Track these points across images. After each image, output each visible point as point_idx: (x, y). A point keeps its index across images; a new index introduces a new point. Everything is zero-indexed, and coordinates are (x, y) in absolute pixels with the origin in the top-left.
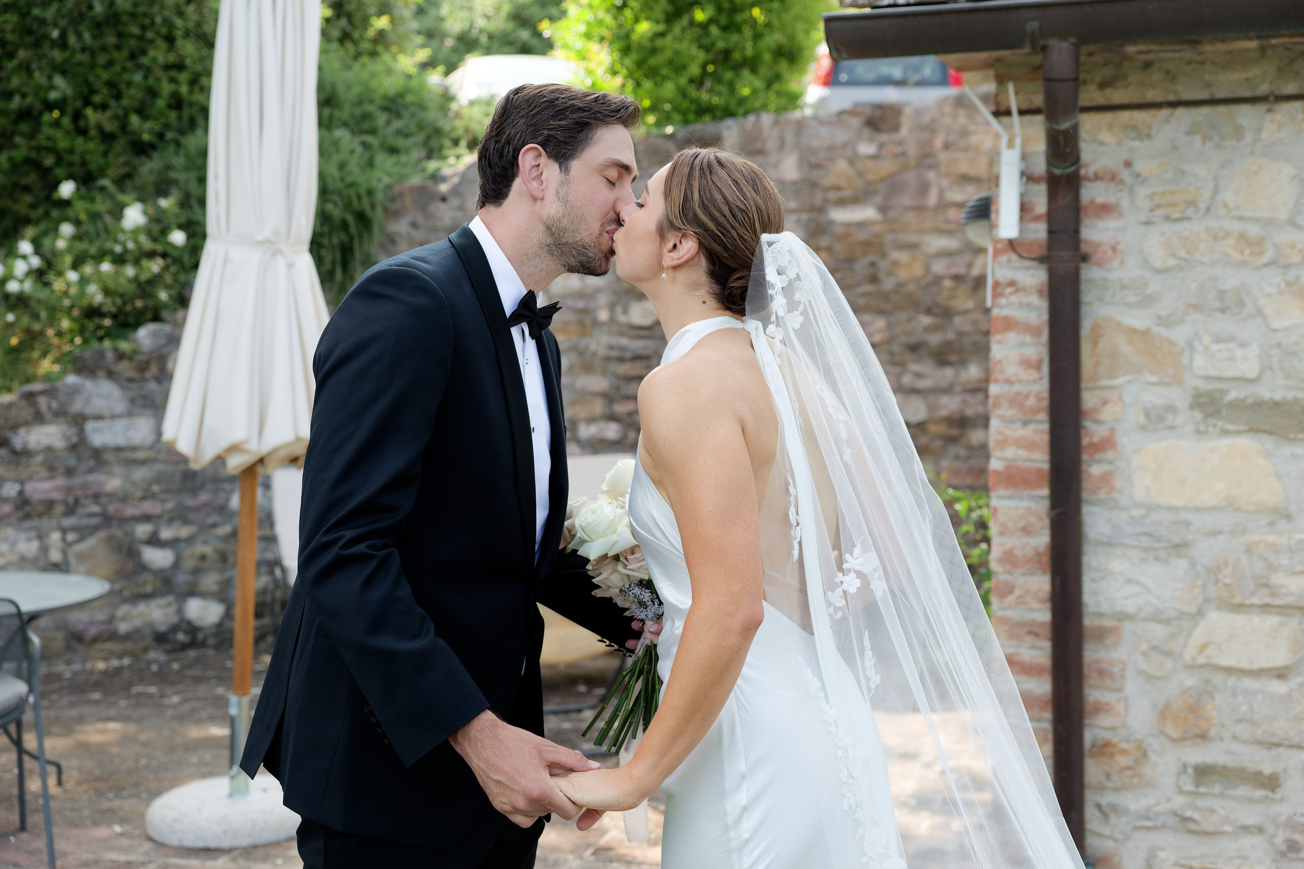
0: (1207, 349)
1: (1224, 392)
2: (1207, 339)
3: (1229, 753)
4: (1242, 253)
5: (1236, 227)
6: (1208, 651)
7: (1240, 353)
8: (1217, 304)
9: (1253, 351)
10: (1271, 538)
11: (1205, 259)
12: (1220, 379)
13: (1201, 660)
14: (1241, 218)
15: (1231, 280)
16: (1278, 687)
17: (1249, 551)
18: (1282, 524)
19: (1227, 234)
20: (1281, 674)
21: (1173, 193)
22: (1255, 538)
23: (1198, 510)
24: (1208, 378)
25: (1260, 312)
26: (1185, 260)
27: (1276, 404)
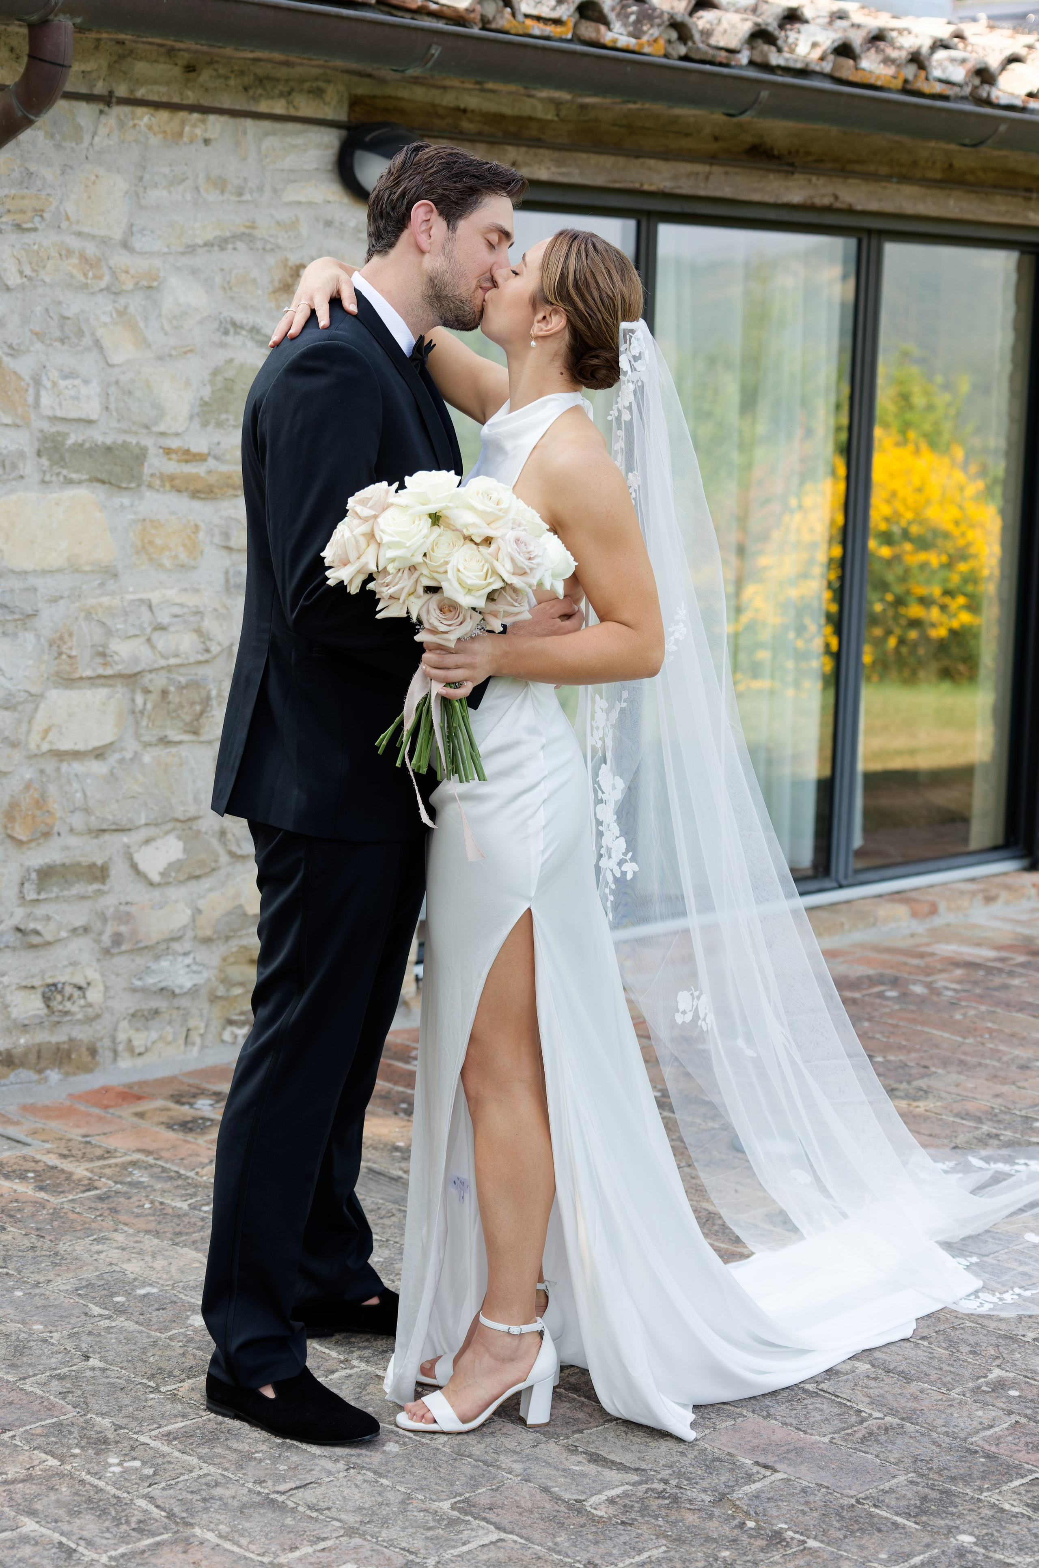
0: (55, 384)
1: (66, 435)
2: (54, 374)
3: (66, 848)
4: (85, 275)
5: (74, 243)
6: (51, 736)
7: (84, 390)
8: (58, 333)
9: (94, 388)
10: (106, 600)
11: (47, 280)
12: (64, 420)
13: (45, 747)
14: (79, 234)
15: (75, 305)
16: (98, 768)
17: (88, 616)
18: (111, 585)
19: (70, 253)
20: (99, 754)
21: (23, 198)
22: (91, 602)
23: (45, 572)
24: (54, 419)
25: (97, 344)
26: (30, 279)
27: (109, 449)
